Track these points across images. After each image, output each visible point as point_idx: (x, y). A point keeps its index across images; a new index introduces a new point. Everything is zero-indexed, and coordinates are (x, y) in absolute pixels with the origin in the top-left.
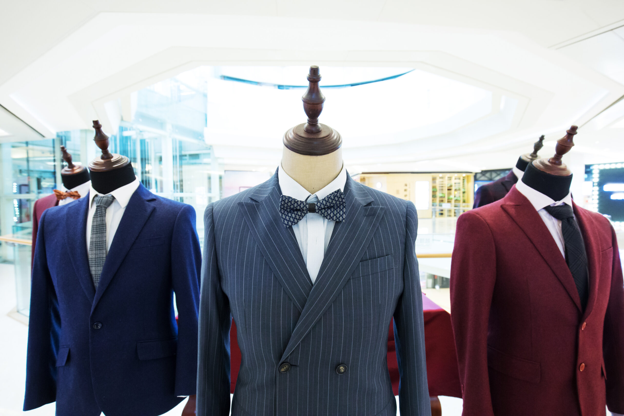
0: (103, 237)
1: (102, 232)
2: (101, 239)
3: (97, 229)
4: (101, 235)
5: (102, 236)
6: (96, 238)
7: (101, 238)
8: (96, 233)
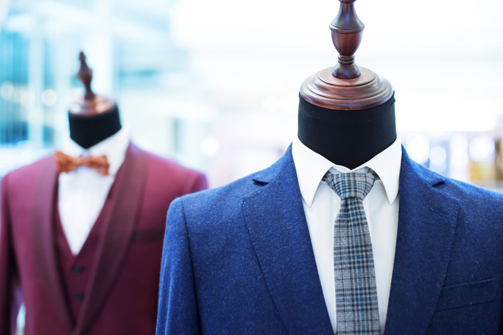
0: (368, 278)
1: (365, 264)
2: (365, 283)
3: (351, 258)
4: (364, 272)
5: (366, 276)
6: (351, 279)
7: (365, 280)
8: (350, 268)
